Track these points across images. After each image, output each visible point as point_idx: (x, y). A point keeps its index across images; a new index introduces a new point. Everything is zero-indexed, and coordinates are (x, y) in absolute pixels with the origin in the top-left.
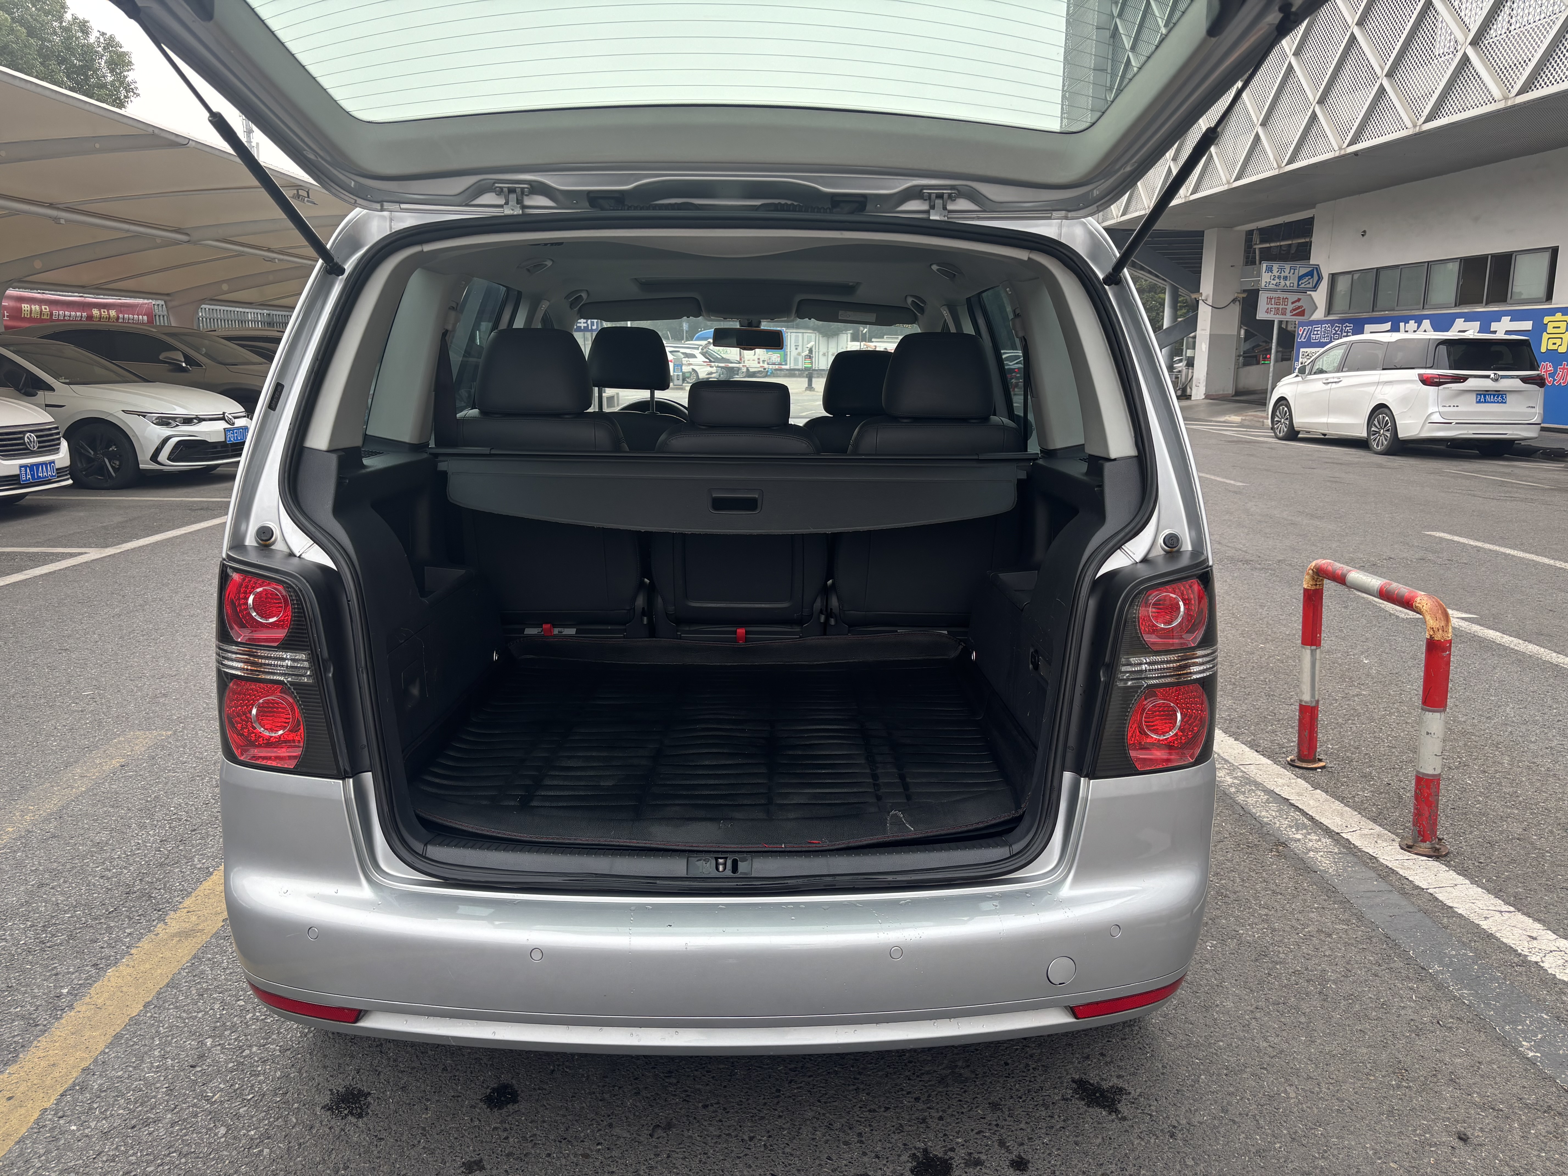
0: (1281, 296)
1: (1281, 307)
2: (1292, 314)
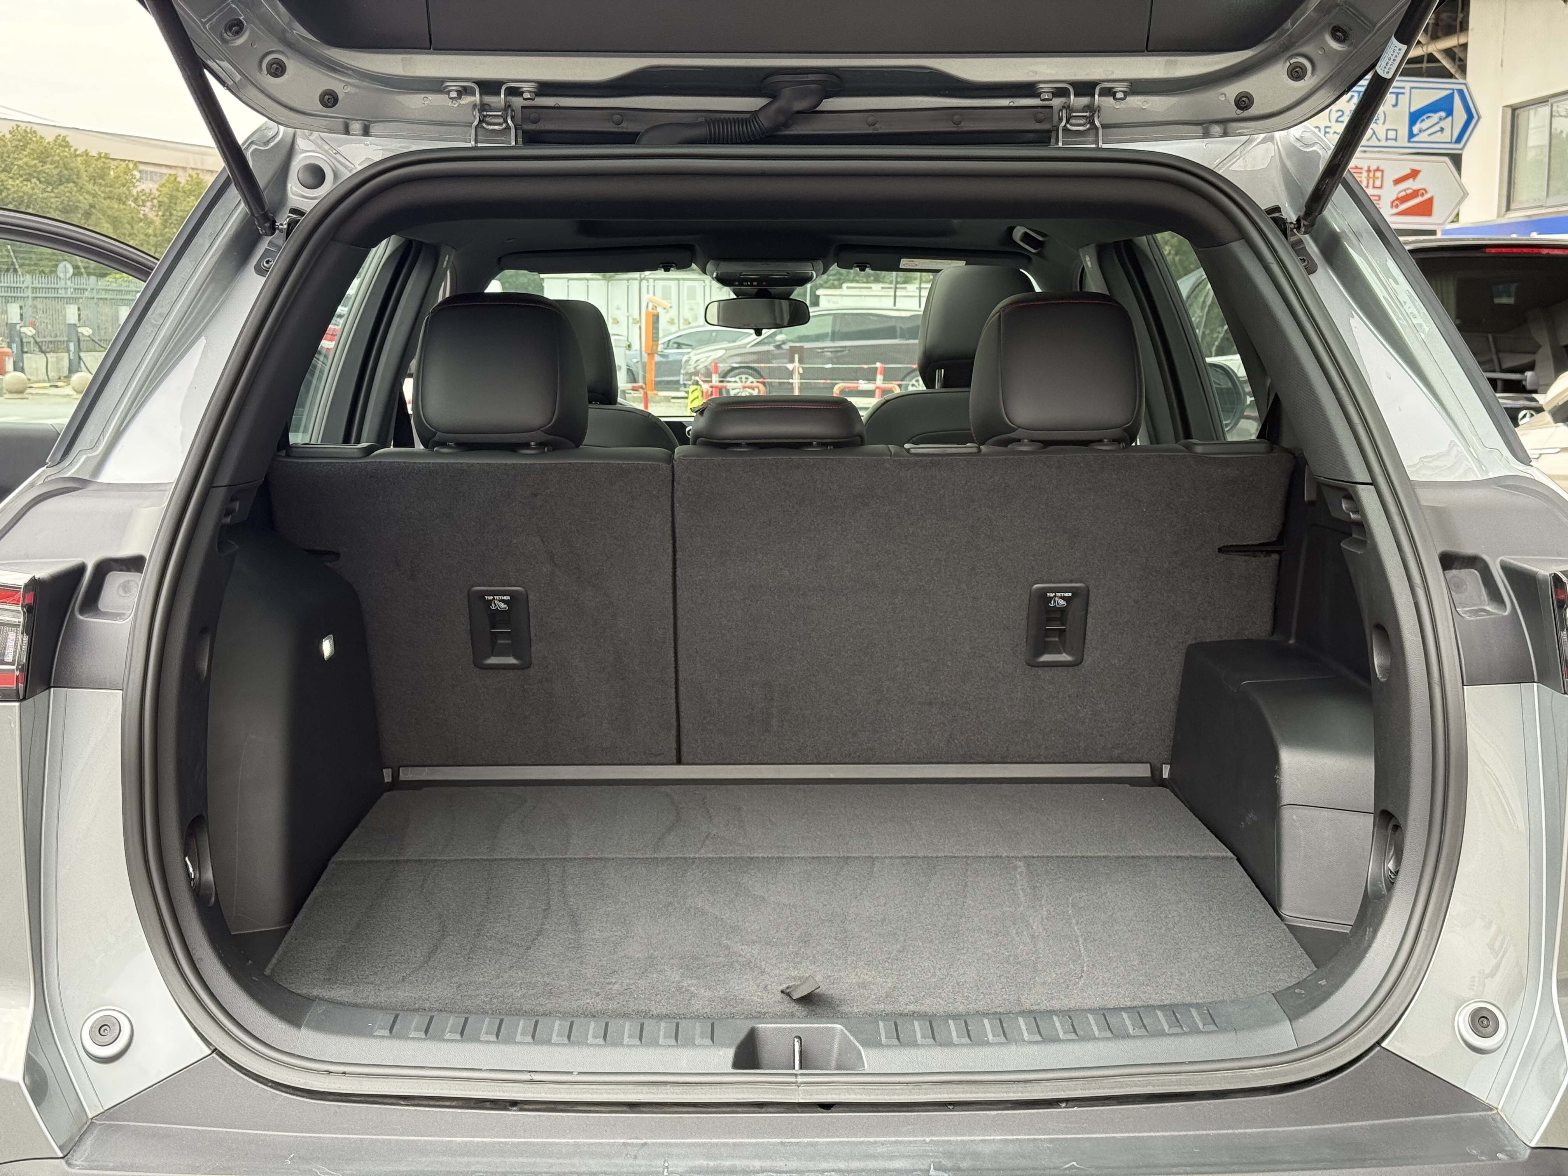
0: (1364, 164)
2: (1395, 211)
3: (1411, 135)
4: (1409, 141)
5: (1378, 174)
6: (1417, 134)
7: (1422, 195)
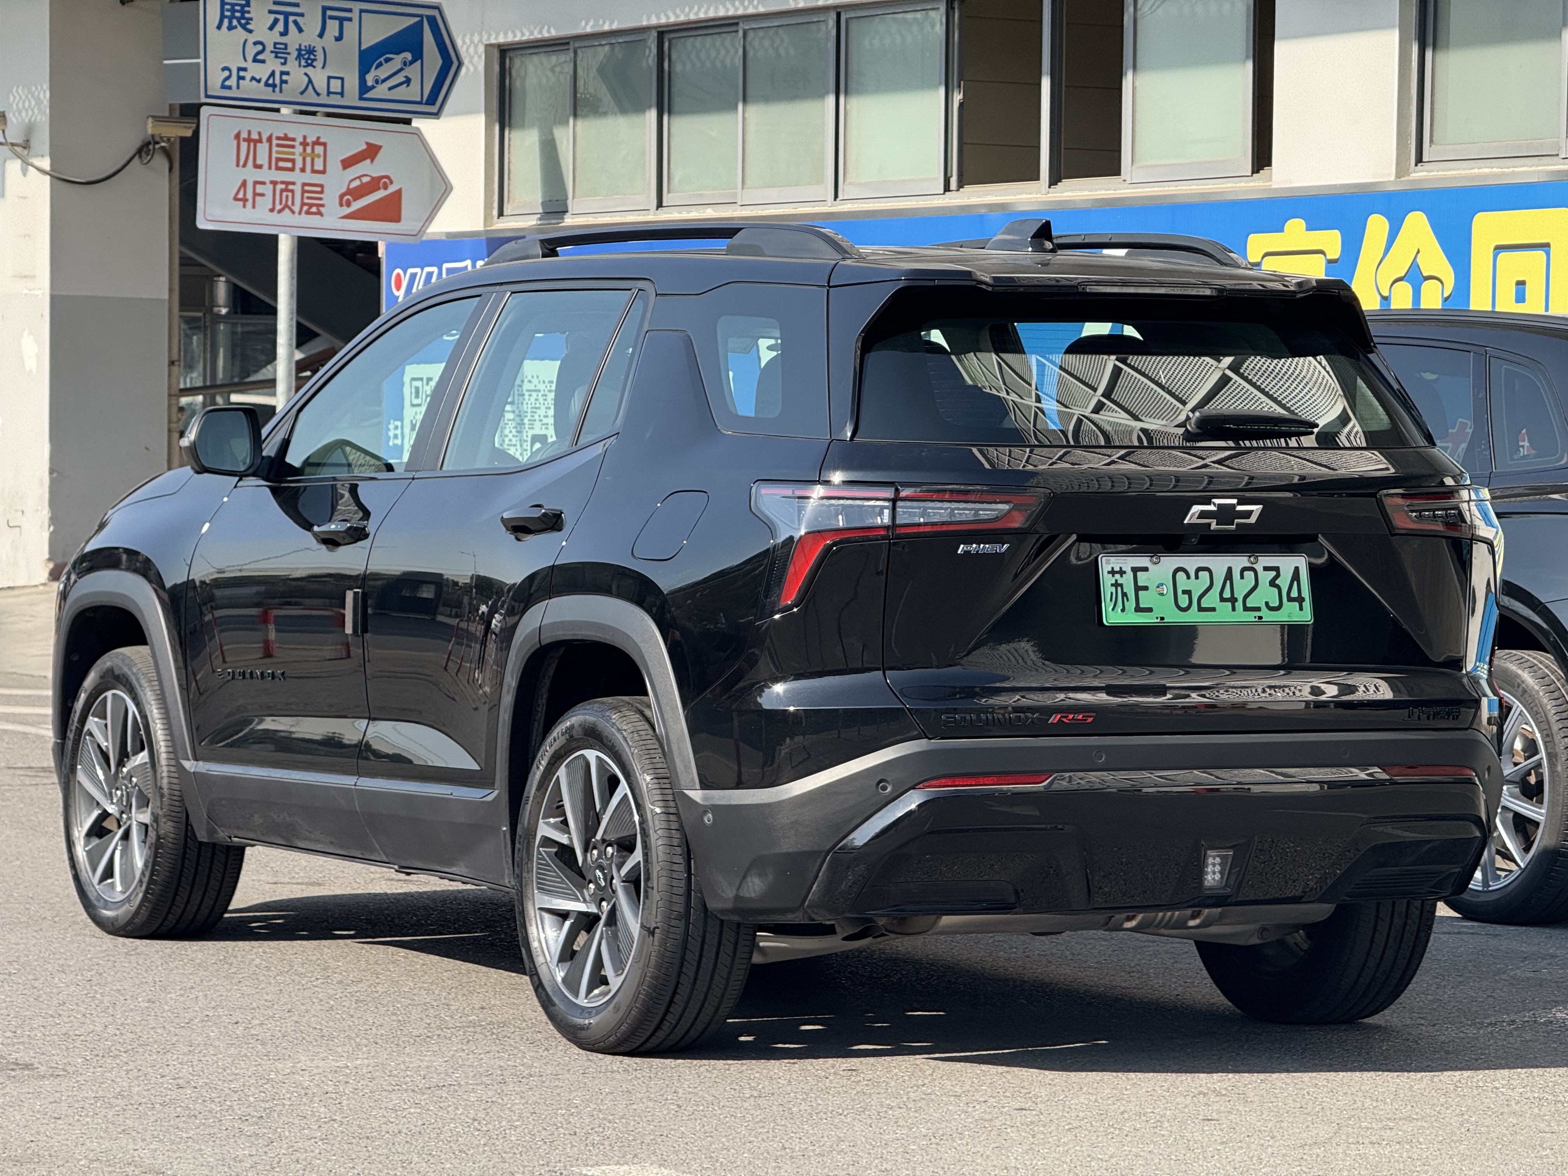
0: (297, 132)
1: (297, 177)
2: (347, 211)
3: (364, 88)
4: (361, 99)
5: (319, 149)
6: (373, 87)
7: (386, 187)
